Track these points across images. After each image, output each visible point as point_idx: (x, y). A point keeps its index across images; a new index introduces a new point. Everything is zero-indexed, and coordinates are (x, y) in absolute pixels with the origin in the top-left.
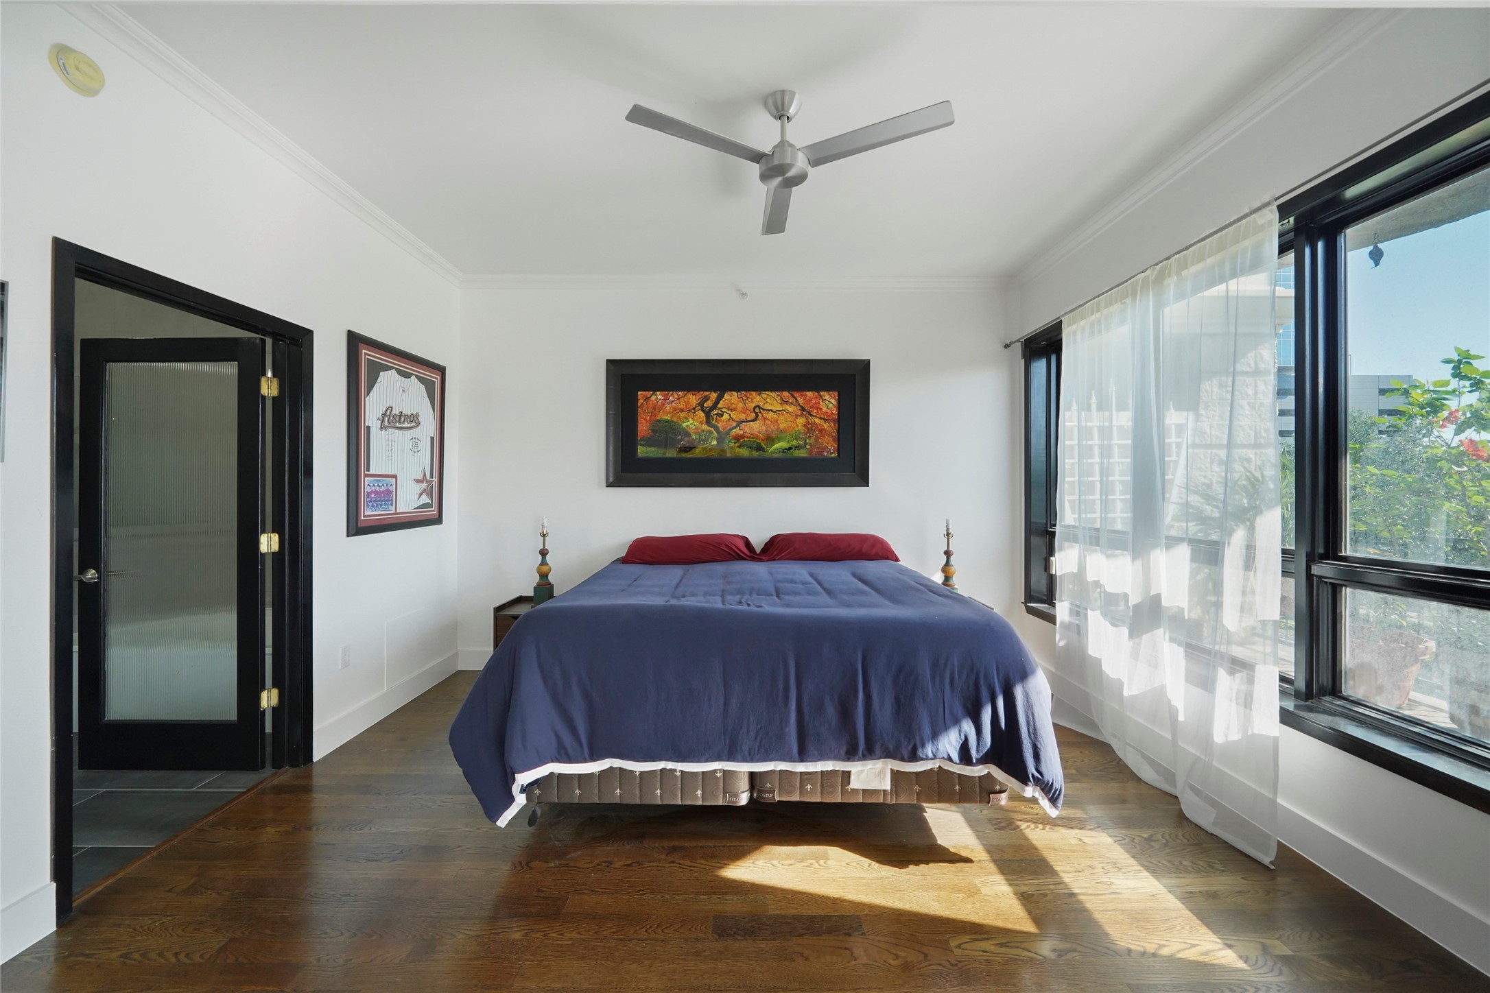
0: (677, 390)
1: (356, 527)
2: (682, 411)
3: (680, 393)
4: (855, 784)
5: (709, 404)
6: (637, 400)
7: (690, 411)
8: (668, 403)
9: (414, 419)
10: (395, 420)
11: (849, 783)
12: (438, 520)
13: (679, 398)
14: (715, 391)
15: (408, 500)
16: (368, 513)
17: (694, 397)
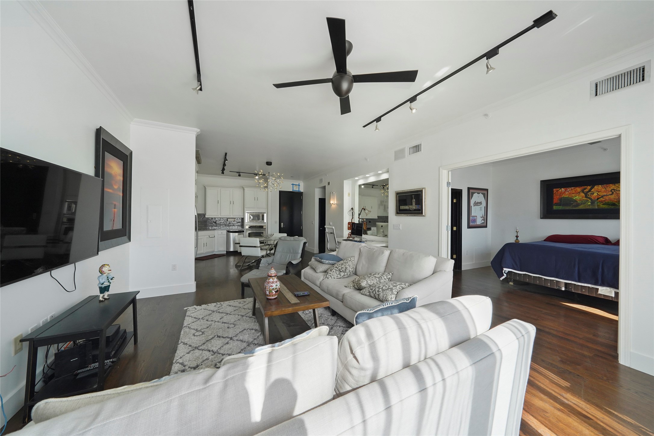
0: (571, 187)
1: (469, 227)
2: (573, 193)
3: (572, 188)
4: (600, 292)
5: (587, 190)
6: (553, 192)
7: (577, 193)
8: (567, 192)
9: (481, 203)
10: (476, 204)
11: (598, 292)
12: (486, 227)
13: (572, 190)
14: (590, 186)
15: (479, 222)
16: (471, 224)
17: (579, 189)
